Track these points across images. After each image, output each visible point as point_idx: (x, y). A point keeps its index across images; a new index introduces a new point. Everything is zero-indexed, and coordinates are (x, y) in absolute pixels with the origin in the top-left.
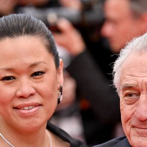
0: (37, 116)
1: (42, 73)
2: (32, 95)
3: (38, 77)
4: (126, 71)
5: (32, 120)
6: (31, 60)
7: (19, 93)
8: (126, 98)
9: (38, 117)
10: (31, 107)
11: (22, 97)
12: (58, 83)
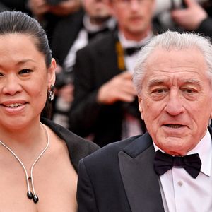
0: (23, 114)
1: (30, 71)
2: (18, 92)
3: (25, 74)
4: (153, 67)
5: (17, 118)
6: (19, 58)
7: (5, 90)
8: (153, 94)
9: (24, 116)
10: (17, 105)
11: (8, 94)
12: (49, 82)
